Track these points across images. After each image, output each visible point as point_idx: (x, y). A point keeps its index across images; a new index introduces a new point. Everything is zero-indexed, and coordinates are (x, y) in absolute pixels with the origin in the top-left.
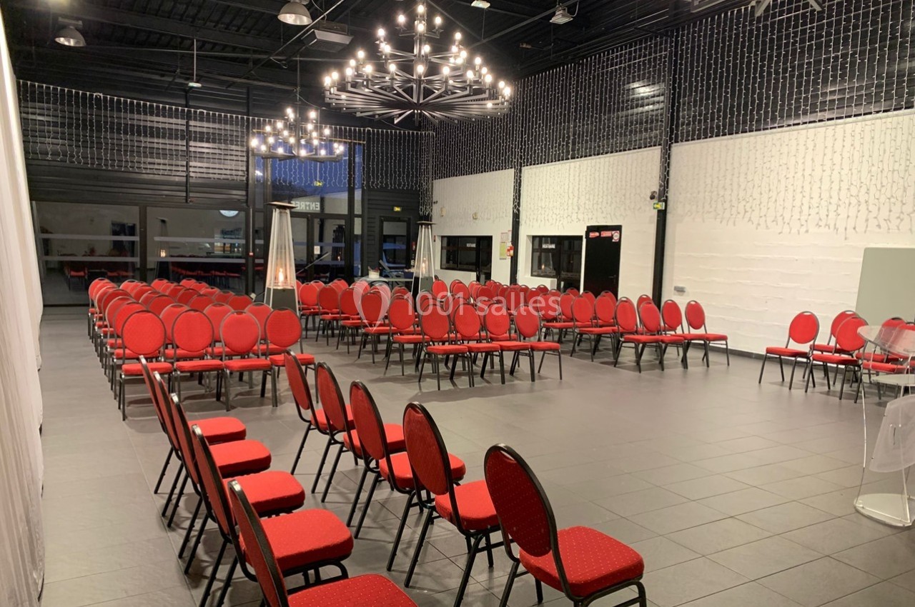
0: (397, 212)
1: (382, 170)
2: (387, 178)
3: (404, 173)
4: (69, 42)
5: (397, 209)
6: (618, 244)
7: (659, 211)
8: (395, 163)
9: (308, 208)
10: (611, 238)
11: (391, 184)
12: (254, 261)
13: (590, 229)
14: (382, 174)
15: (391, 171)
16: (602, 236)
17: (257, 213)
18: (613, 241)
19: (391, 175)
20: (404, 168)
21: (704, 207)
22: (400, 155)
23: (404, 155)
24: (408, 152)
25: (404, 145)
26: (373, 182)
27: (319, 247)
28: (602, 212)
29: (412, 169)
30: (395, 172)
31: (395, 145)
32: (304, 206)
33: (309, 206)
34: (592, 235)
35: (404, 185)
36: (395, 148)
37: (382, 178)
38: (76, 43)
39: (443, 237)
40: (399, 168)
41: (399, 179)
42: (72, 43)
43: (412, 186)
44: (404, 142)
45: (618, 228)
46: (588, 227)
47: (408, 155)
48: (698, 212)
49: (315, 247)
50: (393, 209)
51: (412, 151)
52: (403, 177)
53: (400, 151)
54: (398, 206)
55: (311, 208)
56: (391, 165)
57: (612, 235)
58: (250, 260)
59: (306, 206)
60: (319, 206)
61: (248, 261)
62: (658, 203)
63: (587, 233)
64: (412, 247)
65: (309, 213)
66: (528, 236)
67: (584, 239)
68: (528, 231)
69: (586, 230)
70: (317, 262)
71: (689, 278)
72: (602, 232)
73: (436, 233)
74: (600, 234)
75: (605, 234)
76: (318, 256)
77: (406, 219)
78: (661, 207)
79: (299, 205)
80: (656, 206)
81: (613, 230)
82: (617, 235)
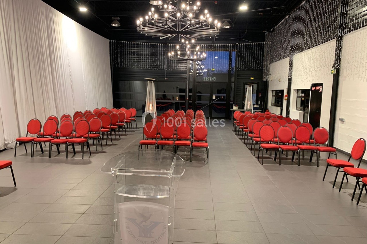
0: (252, 79)
1: (243, 61)
2: (245, 65)
3: (254, 62)
4: (116, 25)
5: (252, 78)
6: (322, 93)
8: (249, 58)
9: (210, 80)
10: (319, 90)
11: (247, 67)
12: (188, 101)
13: (314, 85)
14: (243, 63)
15: (247, 61)
17: (190, 83)
18: (320, 92)
19: (247, 63)
20: (254, 59)
21: (354, 71)
22: (252, 54)
23: (254, 54)
24: (257, 52)
25: (254, 50)
26: (238, 67)
27: (215, 96)
28: (317, 76)
29: (258, 60)
30: (249, 62)
31: (250, 50)
32: (209, 79)
33: (211, 79)
34: (313, 88)
35: (254, 67)
36: (250, 51)
37: (243, 65)
38: (118, 25)
39: (273, 91)
40: (252, 60)
41: (251, 65)
42: (117, 26)
43: (258, 68)
44: (254, 48)
45: (321, 85)
46: (312, 84)
47: (256, 54)
48: (352, 74)
49: (213, 96)
50: (250, 79)
51: (258, 52)
52: (253, 64)
53: (252, 52)
54: (252, 77)
55: (212, 80)
56: (247, 59)
57: (320, 89)
59: (210, 79)
60: (215, 79)
61: (186, 102)
62: (334, 70)
63: (311, 87)
64: (259, 95)
65: (211, 82)
66: (294, 90)
67: (311, 91)
68: (294, 87)
69: (311, 86)
70: (214, 102)
71: (346, 113)
72: (316, 87)
73: (269, 89)
74: (315, 88)
75: (317, 88)
76: (214, 100)
77: (256, 83)
78: (334, 72)
79: (207, 79)
80: (332, 72)
81: (320, 86)
82: (321, 88)
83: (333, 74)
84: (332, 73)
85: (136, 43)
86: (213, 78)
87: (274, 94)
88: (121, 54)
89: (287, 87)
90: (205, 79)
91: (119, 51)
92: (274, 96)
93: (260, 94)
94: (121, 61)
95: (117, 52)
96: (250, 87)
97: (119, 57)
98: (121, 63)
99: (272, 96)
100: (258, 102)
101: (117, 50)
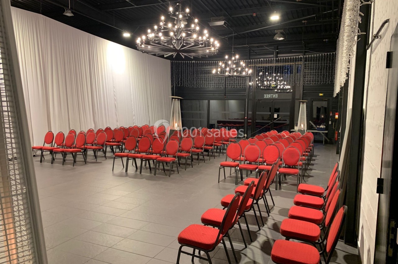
0: (321, 96)
1: (308, 75)
2: (311, 79)
5: (321, 95)
8: (316, 71)
9: (272, 97)
11: (313, 82)
12: (247, 121)
15: (313, 75)
17: (249, 101)
27: (276, 115)
29: (326, 73)
30: (316, 76)
32: (270, 96)
33: (273, 96)
35: (321, 82)
37: (308, 80)
40: (318, 73)
41: (318, 79)
43: (326, 82)
44: (322, 60)
47: (324, 66)
49: (275, 115)
50: (318, 95)
51: (327, 64)
54: (321, 93)
55: (273, 97)
56: (313, 72)
58: (246, 120)
59: (271, 96)
60: (277, 96)
61: (245, 121)
64: (330, 114)
65: (272, 99)
70: (275, 121)
76: (276, 119)
77: (326, 99)
79: (268, 96)
85: (195, 62)
86: (275, 95)
88: (182, 73)
90: (265, 96)
91: (180, 71)
93: (331, 112)
94: (181, 80)
95: (178, 72)
96: (303, 105)
97: (180, 77)
98: (181, 83)
100: (329, 122)
101: (178, 70)
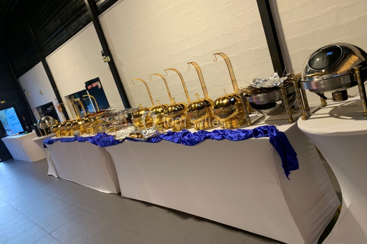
5: (3, 102)
6: (102, 88)
7: (109, 63)
10: (97, 86)
13: (88, 83)
16: (93, 87)
18: (99, 88)
34: (90, 87)
39: (38, 108)
45: (97, 80)
46: (86, 83)
54: (2, 100)
57: (97, 85)
62: (107, 58)
63: (86, 87)
64: (23, 120)
66: (65, 97)
67: (87, 91)
68: (64, 94)
69: (85, 85)
71: (141, 100)
72: (92, 84)
73: (32, 107)
74: (92, 86)
75: (94, 85)
77: (11, 105)
78: (108, 60)
80: (106, 60)
81: (96, 82)
82: (99, 83)
83: (107, 63)
84: (105, 62)
87: (41, 111)
89: (55, 97)
92: (42, 113)
93: (23, 117)
99: (40, 115)
100: (26, 128)
